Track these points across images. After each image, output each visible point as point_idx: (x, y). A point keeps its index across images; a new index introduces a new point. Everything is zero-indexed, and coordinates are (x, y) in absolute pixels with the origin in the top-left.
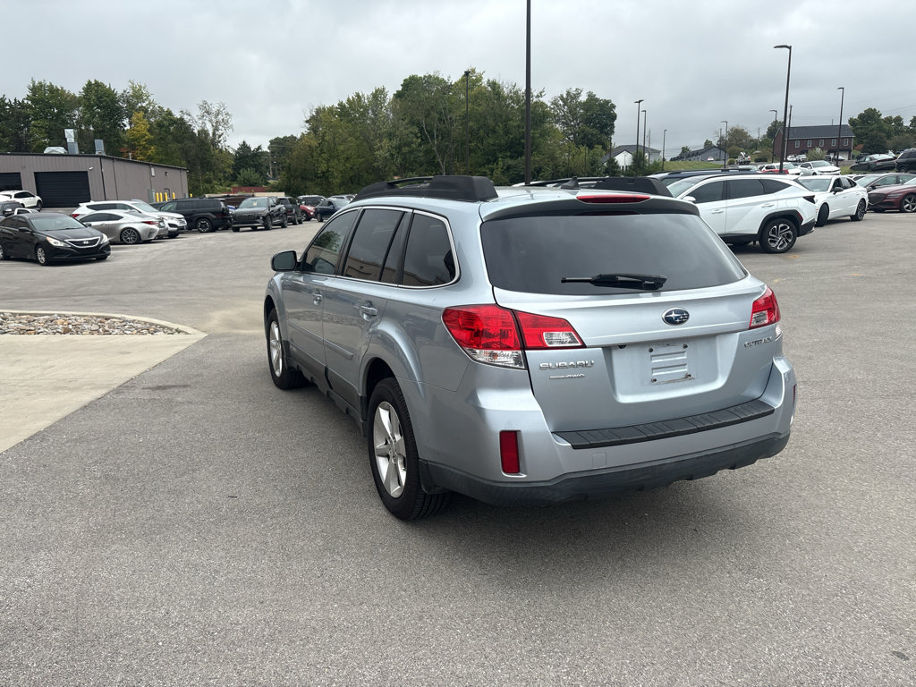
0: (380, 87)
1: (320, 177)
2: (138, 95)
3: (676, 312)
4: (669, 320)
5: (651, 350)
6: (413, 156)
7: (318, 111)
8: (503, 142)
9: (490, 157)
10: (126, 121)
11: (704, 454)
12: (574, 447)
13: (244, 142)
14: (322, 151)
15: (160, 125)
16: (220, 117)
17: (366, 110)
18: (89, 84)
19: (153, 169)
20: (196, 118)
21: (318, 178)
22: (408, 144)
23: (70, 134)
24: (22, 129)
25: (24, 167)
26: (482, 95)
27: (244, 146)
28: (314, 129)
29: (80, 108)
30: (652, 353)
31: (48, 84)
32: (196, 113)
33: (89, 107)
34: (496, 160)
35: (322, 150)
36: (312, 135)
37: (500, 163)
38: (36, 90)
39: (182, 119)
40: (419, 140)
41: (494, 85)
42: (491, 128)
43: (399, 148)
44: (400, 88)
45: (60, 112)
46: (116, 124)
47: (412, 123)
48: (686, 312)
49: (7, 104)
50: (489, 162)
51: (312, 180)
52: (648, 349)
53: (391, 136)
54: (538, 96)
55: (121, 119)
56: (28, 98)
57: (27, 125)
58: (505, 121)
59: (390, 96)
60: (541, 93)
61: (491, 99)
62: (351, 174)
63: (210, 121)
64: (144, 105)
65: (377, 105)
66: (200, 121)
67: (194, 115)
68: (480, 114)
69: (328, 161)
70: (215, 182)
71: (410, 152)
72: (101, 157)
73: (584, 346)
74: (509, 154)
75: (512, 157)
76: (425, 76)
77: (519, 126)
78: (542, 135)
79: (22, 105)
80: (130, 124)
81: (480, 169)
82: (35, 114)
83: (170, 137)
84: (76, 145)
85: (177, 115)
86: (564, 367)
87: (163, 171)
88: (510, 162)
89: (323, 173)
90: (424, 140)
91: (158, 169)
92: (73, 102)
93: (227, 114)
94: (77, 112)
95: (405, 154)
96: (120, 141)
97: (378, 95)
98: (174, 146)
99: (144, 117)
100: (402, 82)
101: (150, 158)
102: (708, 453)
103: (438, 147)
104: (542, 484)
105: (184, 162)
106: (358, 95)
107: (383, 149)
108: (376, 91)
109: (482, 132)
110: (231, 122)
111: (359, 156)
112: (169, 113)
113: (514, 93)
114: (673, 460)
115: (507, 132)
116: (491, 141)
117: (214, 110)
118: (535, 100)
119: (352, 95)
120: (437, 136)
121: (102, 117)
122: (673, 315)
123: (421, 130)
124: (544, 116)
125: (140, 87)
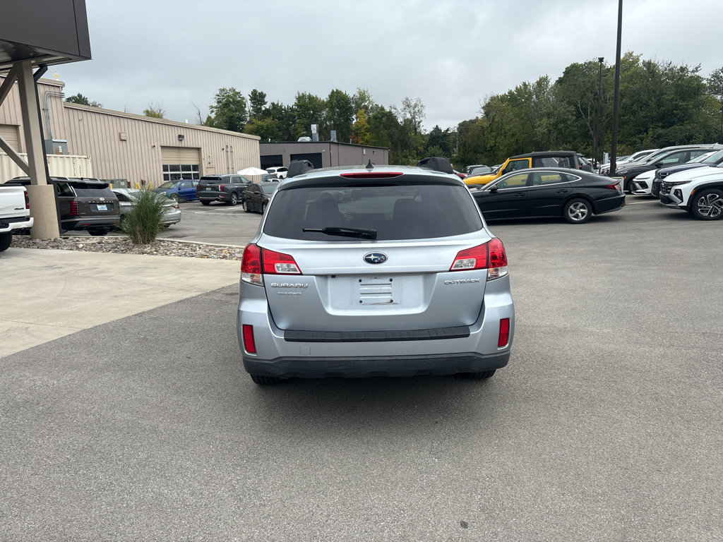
0: (544, 76)
1: (489, 151)
2: (363, 97)
3: (374, 255)
4: (368, 261)
5: (360, 281)
6: (568, 131)
7: (493, 99)
8: (655, 113)
9: (641, 128)
10: (354, 117)
11: (394, 358)
12: (287, 340)
13: (437, 126)
14: (492, 131)
15: (375, 118)
16: (417, 109)
17: (530, 96)
18: (333, 92)
19: (364, 150)
20: (400, 111)
21: (487, 151)
22: (564, 121)
23: (314, 127)
24: (291, 125)
25: (284, 152)
26: (637, 75)
27: (437, 129)
28: (487, 114)
29: (327, 109)
30: (362, 283)
31: (308, 94)
32: (400, 107)
33: (332, 109)
34: (646, 131)
35: (491, 129)
36: (486, 118)
37: (650, 133)
38: (301, 98)
39: (390, 112)
40: (574, 118)
41: (649, 65)
42: (644, 102)
43: (556, 125)
44: (562, 75)
45: (314, 113)
46: (349, 120)
47: (570, 103)
48: (384, 256)
49: (283, 110)
50: (640, 132)
51: (482, 153)
52: (358, 279)
53: (549, 115)
54: (693, 71)
55: (352, 114)
56: (296, 104)
57: (294, 122)
58: (658, 96)
59: (552, 82)
60: (696, 68)
61: (646, 77)
62: (515, 147)
63: (410, 112)
64: (366, 104)
65: (540, 91)
66: (403, 113)
67: (399, 109)
68: (635, 92)
69: (496, 138)
70: (409, 157)
71: (567, 127)
72: (333, 143)
73: (301, 274)
74: (660, 124)
75: (663, 127)
76: (585, 63)
77: (672, 100)
78: (696, 106)
79: (292, 109)
80: (357, 118)
81: (630, 139)
82: (299, 115)
83: (382, 126)
84: (318, 135)
85: (387, 109)
86: (286, 287)
87: (372, 150)
88: (660, 131)
89: (491, 147)
90: (579, 116)
91: (368, 149)
92: (323, 105)
93: (422, 106)
94: (324, 112)
95: (560, 129)
96: (349, 130)
97: (542, 82)
98: (384, 132)
99: (365, 112)
100: (564, 70)
101: (367, 142)
102: (400, 358)
103: (591, 122)
104: (267, 362)
105: (390, 143)
106: (524, 84)
107: (542, 126)
108: (541, 79)
109: (635, 107)
110: (424, 112)
111: (523, 133)
112: (382, 109)
113: (670, 70)
114: (366, 359)
115: (659, 105)
116: (642, 114)
117: (413, 104)
118: (690, 74)
119: (520, 84)
120: (591, 113)
121: (339, 115)
122: (372, 257)
123: (577, 108)
124: (698, 89)
125: (364, 91)
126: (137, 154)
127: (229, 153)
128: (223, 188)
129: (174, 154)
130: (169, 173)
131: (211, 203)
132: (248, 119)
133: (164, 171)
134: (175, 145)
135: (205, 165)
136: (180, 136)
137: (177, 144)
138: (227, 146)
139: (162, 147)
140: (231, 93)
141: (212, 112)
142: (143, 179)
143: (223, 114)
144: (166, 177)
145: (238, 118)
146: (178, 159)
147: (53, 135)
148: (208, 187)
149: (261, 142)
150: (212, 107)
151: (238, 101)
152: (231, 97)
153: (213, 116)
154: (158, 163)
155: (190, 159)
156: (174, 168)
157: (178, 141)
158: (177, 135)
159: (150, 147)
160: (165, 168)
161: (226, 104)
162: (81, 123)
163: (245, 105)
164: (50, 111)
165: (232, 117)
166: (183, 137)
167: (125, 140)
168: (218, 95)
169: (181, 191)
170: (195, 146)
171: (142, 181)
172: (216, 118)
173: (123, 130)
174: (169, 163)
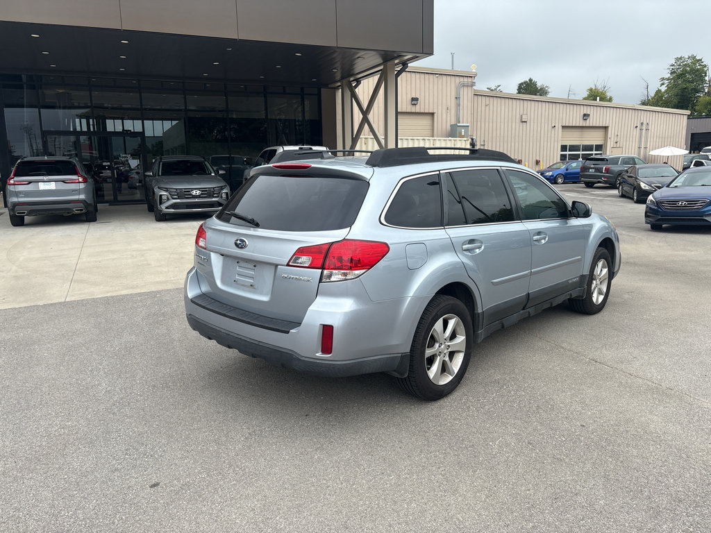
3: (240, 240)
4: (236, 245)
5: (238, 262)
30: (238, 264)
48: (245, 242)
122: (238, 242)
126: (535, 135)
127: (644, 131)
128: (607, 170)
129: (576, 133)
130: (568, 153)
131: (596, 185)
132: (706, 91)
133: (562, 151)
134: (578, 125)
135: (610, 144)
136: (585, 115)
137: (582, 123)
138: (642, 124)
139: (563, 127)
140: (689, 61)
141: (663, 84)
142: (538, 159)
143: (675, 86)
144: (563, 157)
145: (692, 89)
146: (580, 139)
147: (461, 120)
148: (592, 168)
149: (689, 117)
150: (663, 79)
151: (698, 70)
152: (689, 67)
153: (663, 89)
154: (556, 143)
155: (593, 139)
156: (573, 148)
157: (582, 120)
158: (582, 114)
159: (550, 127)
160: (564, 148)
161: (682, 74)
162: (487, 108)
163: (706, 73)
164: (461, 99)
165: (685, 88)
166: (588, 115)
167: (526, 122)
168: (673, 65)
169: (568, 171)
170: (601, 125)
171: (537, 161)
172: (666, 91)
173: (525, 112)
174: (568, 143)
